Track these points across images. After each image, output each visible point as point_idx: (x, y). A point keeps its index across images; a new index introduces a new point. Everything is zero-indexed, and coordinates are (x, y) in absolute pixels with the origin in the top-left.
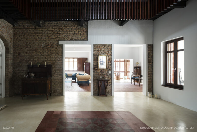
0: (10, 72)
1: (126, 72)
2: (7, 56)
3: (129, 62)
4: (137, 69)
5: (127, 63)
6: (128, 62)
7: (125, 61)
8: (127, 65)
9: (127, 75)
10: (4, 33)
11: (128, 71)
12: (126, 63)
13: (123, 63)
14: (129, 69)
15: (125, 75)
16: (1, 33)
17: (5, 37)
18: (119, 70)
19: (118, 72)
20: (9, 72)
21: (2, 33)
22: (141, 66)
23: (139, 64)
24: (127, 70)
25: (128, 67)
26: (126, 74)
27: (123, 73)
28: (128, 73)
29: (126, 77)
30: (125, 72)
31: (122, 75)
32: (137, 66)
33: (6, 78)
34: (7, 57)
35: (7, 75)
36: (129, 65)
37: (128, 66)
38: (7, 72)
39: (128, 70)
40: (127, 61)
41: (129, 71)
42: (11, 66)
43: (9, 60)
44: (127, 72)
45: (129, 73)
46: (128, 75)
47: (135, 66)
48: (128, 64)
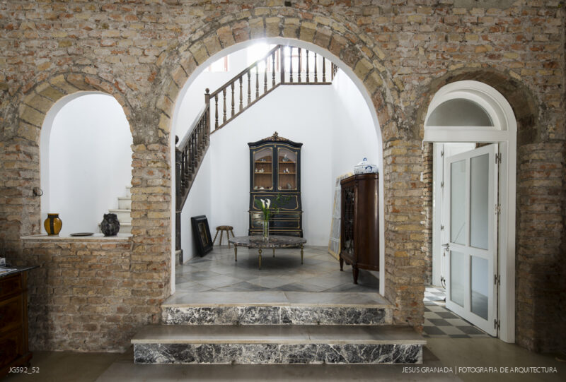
0: (539, 233)
2: (525, 158)
10: (502, 52)
16: (487, 59)
17: (507, 72)
20: (533, 234)
21: (492, 57)
33: (520, 259)
34: (525, 162)
35: (525, 247)
38: (525, 229)
42: (553, 201)
43: (536, 175)
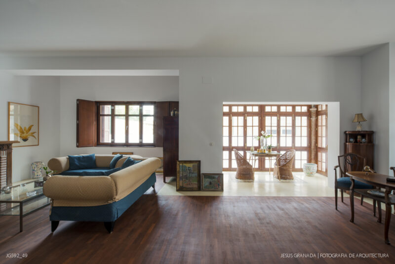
1: (314, 151)
3: (324, 117)
4: (356, 141)
5: (317, 120)
6: (320, 117)
7: (309, 114)
8: (317, 126)
9: (316, 162)
11: (319, 146)
12: (313, 119)
13: (305, 119)
14: (324, 139)
15: (309, 161)
18: (289, 144)
19: (287, 149)
22: (374, 130)
23: (364, 120)
24: (316, 142)
25: (319, 134)
26: (313, 157)
27: (305, 154)
28: (319, 154)
29: (314, 167)
30: (308, 149)
31: (301, 159)
32: (359, 129)
36: (324, 128)
37: (319, 128)
39: (323, 143)
40: (318, 113)
41: (324, 146)
44: (318, 149)
45: (324, 155)
46: (319, 159)
47: (349, 129)
48: (320, 124)
